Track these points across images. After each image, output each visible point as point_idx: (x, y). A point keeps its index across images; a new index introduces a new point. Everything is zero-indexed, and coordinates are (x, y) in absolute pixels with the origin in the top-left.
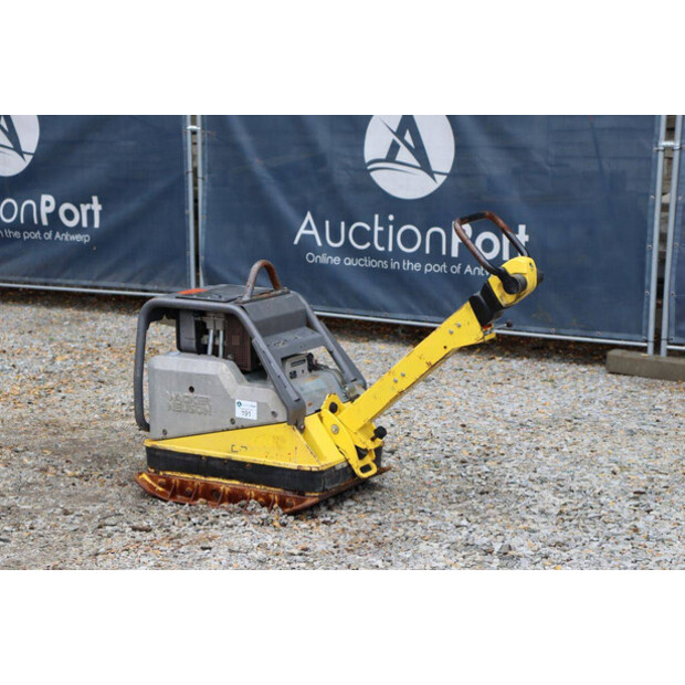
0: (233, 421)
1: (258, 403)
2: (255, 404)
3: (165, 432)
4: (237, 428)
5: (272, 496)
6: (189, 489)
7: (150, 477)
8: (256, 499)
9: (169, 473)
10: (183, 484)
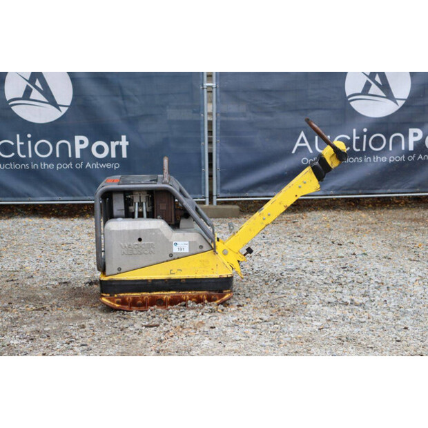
0: (171, 255)
1: (190, 242)
2: (188, 243)
3: (119, 269)
4: (174, 259)
5: (201, 297)
6: (140, 302)
7: (109, 299)
8: (190, 299)
9: (122, 295)
10: (135, 299)
